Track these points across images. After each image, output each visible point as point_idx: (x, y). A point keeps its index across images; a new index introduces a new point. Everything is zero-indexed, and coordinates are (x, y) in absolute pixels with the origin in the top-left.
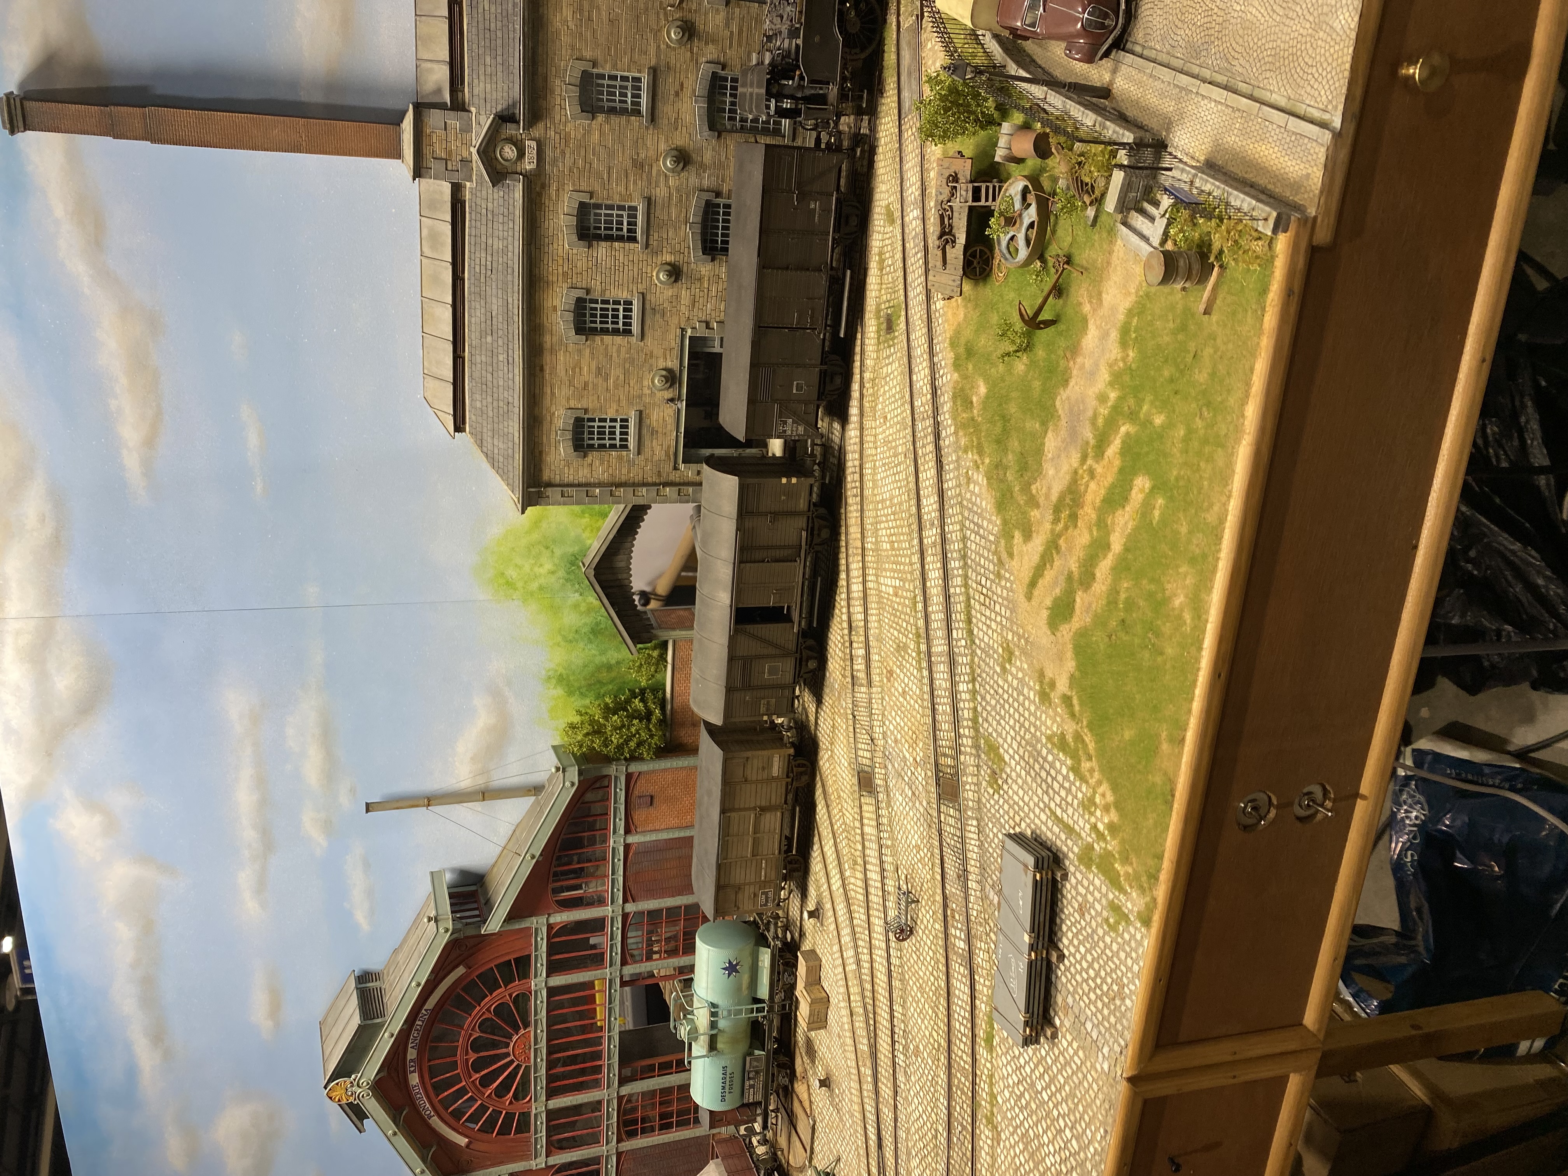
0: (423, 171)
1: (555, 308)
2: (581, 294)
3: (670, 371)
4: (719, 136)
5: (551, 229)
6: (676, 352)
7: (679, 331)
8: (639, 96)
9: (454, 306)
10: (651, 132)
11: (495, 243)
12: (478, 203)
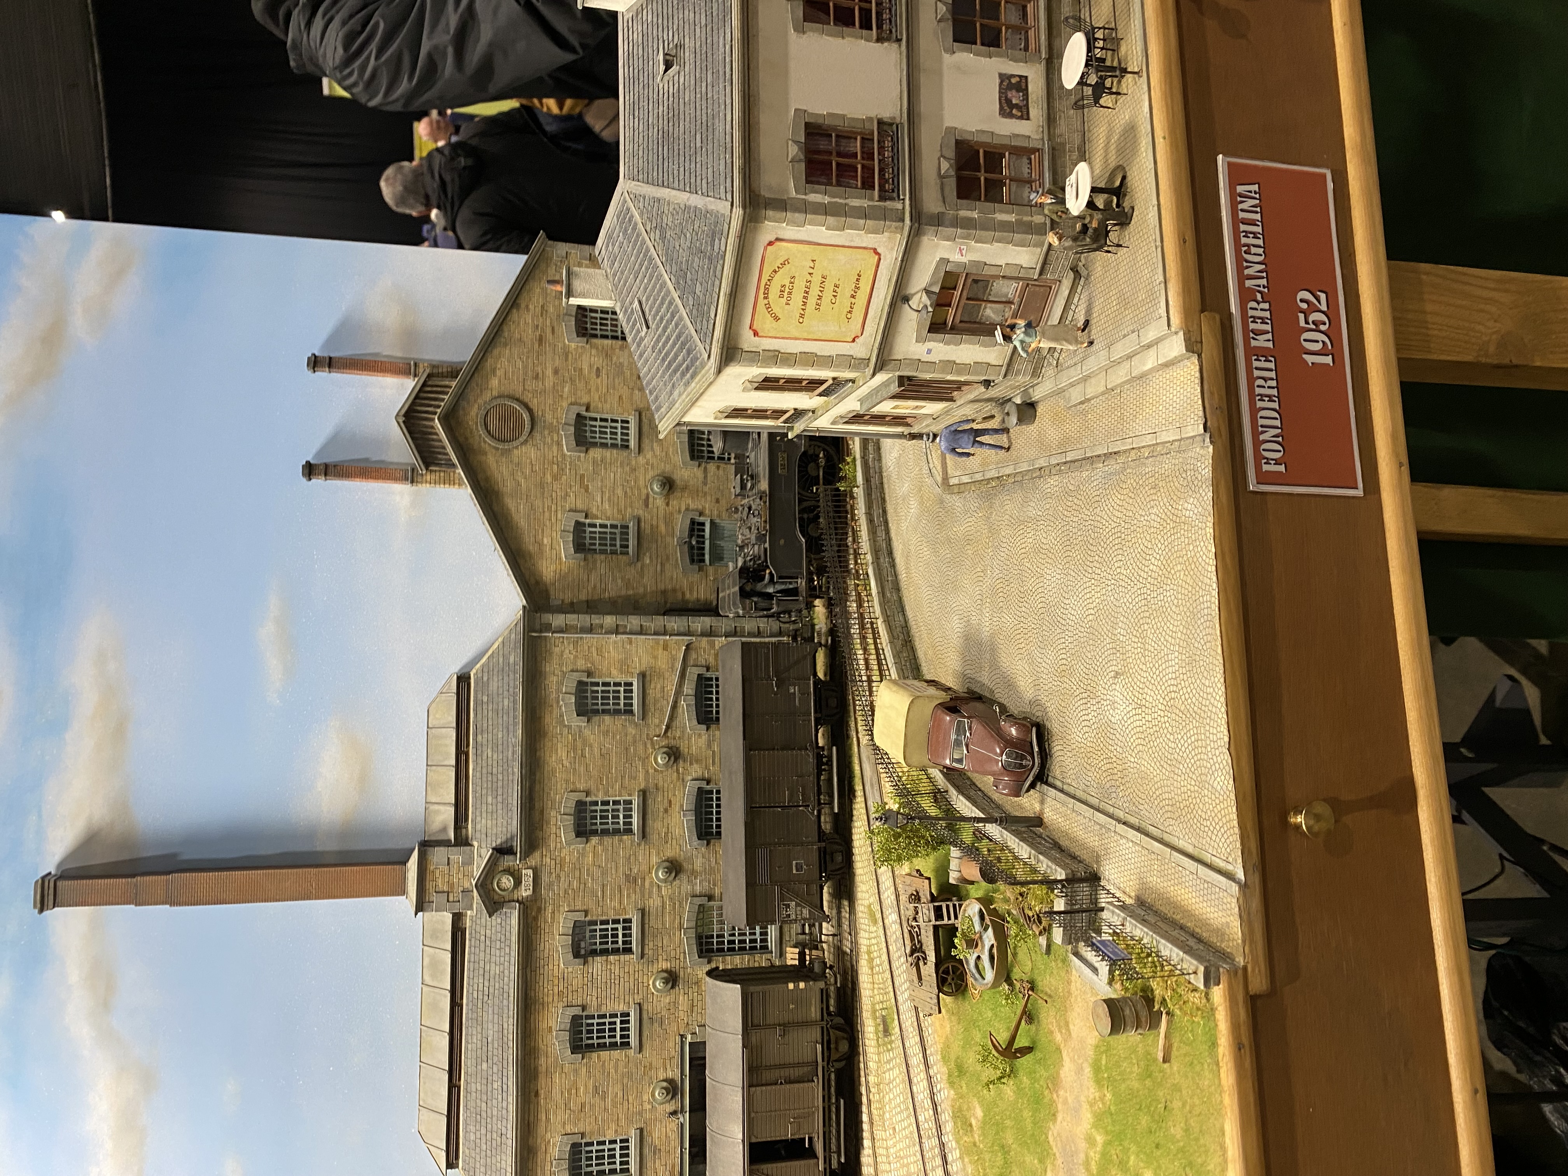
0: (425, 905)
1: (550, 1029)
2: (577, 1011)
3: (671, 1081)
4: (708, 844)
5: (547, 951)
6: (677, 1060)
7: (678, 1039)
8: (631, 816)
9: (451, 1034)
10: (642, 847)
11: (493, 968)
12: (478, 929)
